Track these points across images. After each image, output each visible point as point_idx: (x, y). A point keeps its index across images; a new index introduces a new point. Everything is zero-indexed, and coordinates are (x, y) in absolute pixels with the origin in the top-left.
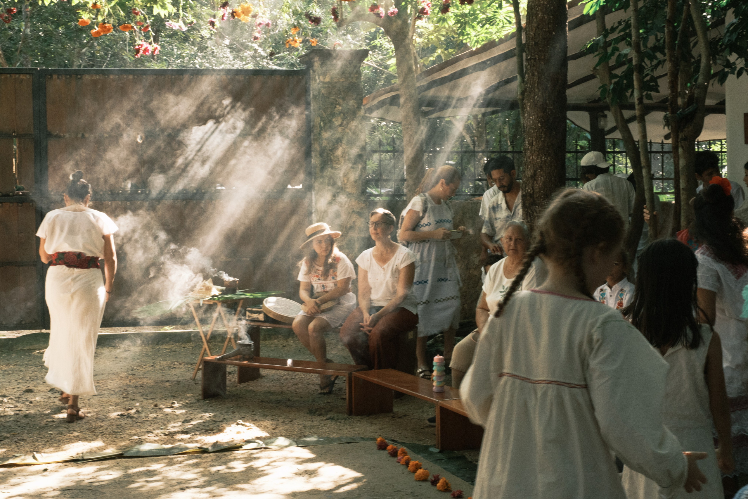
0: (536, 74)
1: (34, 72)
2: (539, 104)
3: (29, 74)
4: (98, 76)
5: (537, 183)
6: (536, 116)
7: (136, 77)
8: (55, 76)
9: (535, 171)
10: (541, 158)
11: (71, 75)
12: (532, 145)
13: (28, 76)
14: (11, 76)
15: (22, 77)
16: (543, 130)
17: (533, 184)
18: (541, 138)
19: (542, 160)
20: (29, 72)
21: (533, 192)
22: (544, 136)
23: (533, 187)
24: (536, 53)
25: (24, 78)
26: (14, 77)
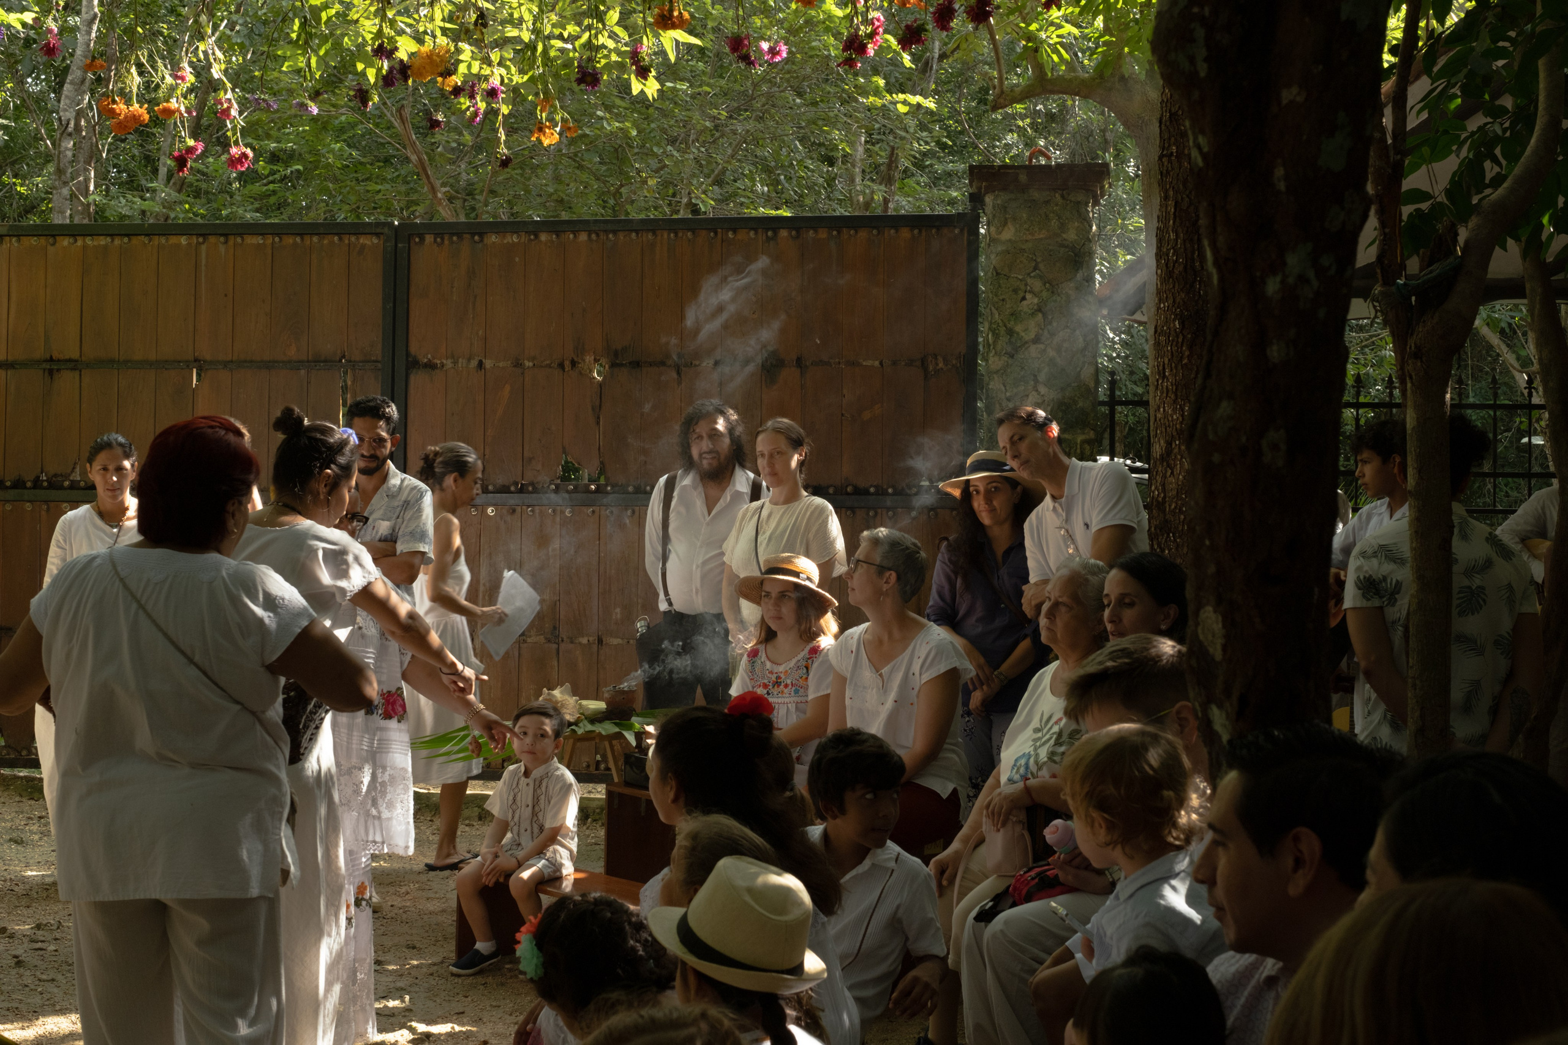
0: (1171, 193)
1: (386, 230)
2: (1176, 272)
3: (377, 235)
4: (515, 236)
5: (1172, 473)
6: (1171, 301)
7: (594, 236)
8: (429, 238)
9: (1169, 444)
10: (1182, 409)
11: (459, 235)
12: (1164, 377)
13: (375, 240)
14: (340, 239)
15: (363, 240)
16: (1184, 337)
17: (1164, 476)
18: (1181, 359)
19: (1183, 416)
20: (375, 229)
21: (1164, 497)
22: (1187, 353)
23: (1163, 485)
24: (1173, 139)
25: (368, 242)
26: (347, 242)
